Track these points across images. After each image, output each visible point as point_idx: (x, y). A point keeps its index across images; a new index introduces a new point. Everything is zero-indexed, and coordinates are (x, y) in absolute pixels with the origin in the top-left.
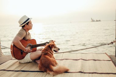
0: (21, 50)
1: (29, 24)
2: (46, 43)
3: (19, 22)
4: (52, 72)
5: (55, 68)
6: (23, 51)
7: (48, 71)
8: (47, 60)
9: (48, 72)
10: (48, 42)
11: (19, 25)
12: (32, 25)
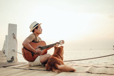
0: (32, 52)
1: (38, 28)
2: (56, 43)
3: (30, 27)
4: (57, 70)
5: (59, 67)
6: (34, 53)
7: (53, 69)
8: (53, 59)
9: (53, 71)
10: (59, 42)
11: (30, 30)
12: (42, 30)
